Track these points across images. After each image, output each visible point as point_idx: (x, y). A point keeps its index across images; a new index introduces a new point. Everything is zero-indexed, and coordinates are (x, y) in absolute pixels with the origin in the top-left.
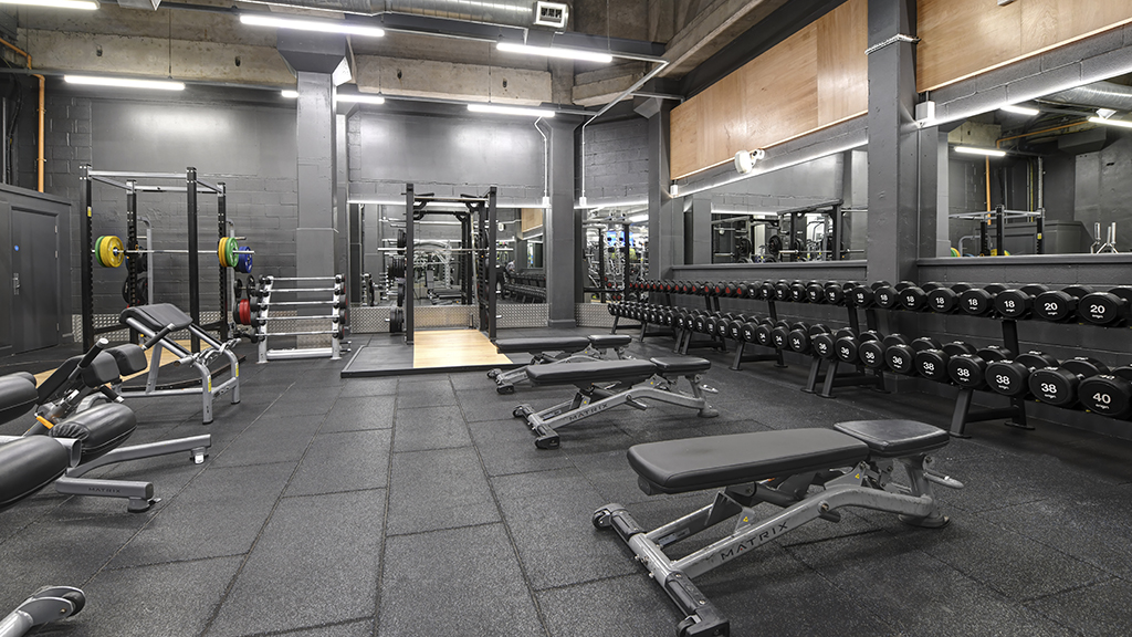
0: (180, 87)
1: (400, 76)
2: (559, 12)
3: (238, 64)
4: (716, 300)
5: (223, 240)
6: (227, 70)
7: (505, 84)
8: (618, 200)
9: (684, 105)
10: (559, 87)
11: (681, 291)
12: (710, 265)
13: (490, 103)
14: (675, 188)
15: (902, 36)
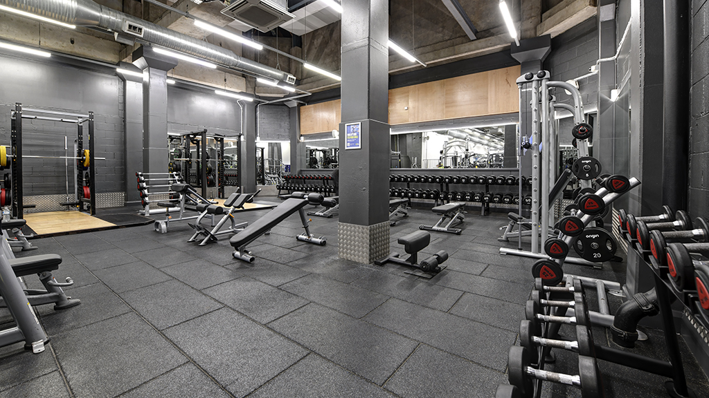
0: (48, 55)
3: (72, 42)
4: (327, 182)
6: (65, 45)
7: (225, 80)
8: (275, 140)
9: (307, 106)
10: (249, 86)
11: (309, 179)
13: (224, 90)
14: (302, 138)
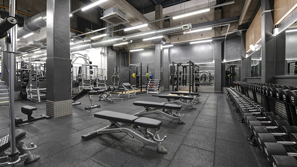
0: (143, 49)
1: (178, 39)
2: (187, 26)
5: (147, 73)
7: (202, 35)
10: (217, 32)
12: (251, 77)
14: (247, 55)
15: (265, 11)
